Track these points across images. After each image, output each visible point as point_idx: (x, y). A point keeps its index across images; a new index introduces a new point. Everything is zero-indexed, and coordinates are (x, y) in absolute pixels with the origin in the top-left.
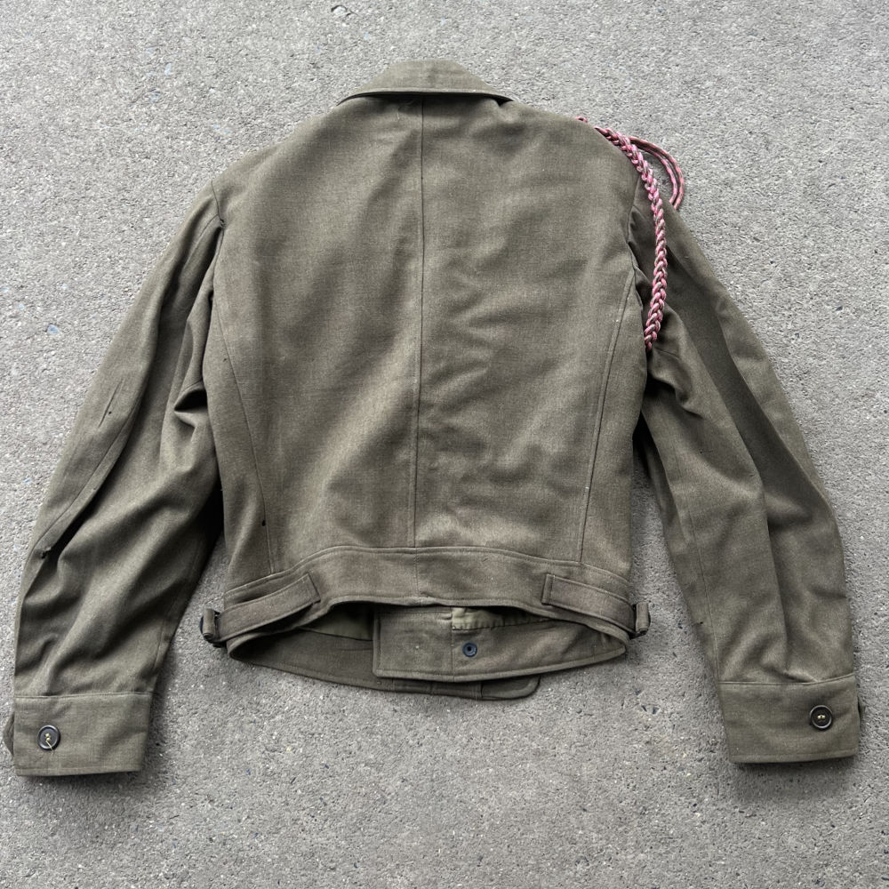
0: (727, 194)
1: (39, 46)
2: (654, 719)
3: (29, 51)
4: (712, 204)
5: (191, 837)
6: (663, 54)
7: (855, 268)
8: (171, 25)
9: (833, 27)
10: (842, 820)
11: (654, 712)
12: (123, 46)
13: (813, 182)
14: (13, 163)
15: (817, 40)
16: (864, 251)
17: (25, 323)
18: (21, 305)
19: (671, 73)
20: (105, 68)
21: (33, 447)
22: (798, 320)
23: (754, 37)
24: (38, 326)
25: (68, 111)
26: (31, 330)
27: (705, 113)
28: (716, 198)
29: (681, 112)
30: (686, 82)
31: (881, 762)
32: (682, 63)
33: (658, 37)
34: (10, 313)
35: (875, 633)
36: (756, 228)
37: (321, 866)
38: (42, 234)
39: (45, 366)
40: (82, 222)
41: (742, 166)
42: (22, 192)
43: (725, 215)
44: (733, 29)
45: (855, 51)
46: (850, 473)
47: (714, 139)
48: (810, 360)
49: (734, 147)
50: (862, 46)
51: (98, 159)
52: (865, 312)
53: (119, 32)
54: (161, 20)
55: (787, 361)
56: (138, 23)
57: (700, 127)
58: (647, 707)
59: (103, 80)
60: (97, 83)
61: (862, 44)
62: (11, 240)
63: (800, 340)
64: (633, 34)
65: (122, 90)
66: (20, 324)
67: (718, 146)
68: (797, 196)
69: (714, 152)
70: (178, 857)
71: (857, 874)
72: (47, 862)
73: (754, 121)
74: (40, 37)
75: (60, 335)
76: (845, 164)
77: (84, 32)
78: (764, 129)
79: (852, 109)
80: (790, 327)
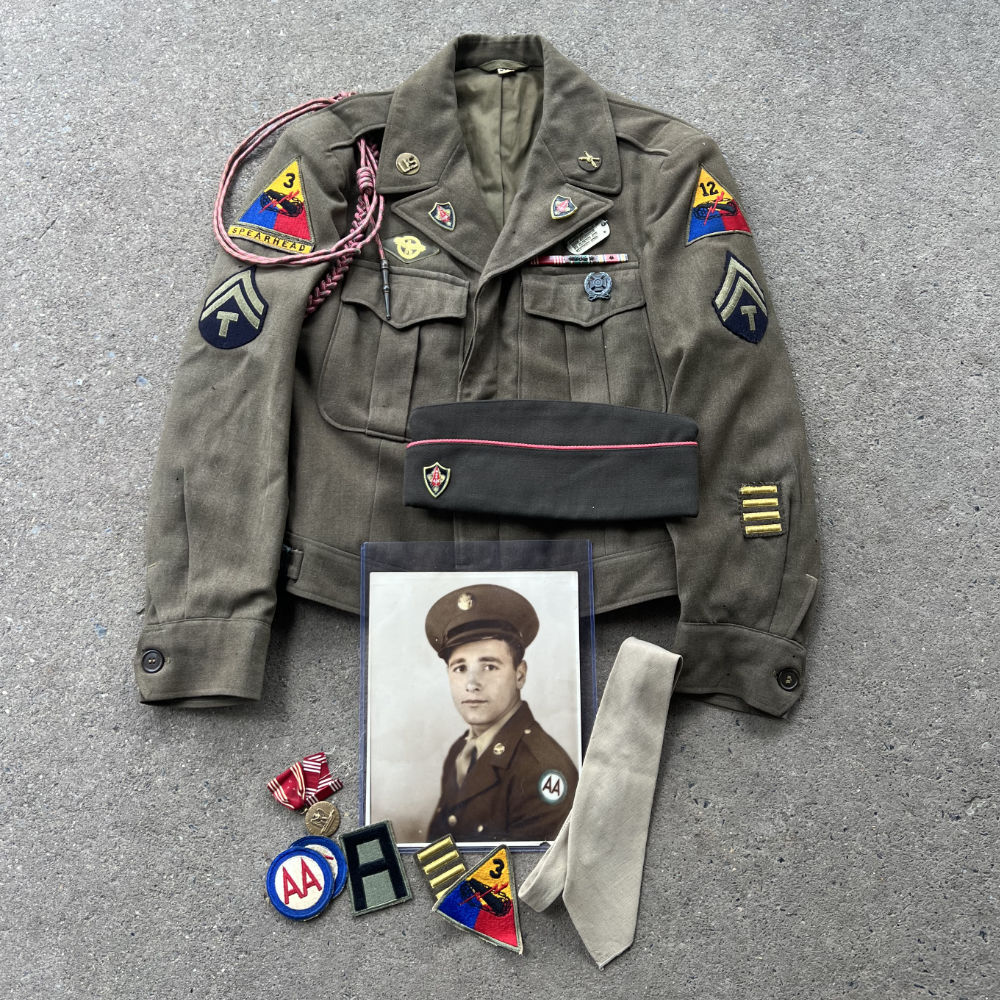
0: (819, 294)
1: (144, 92)
2: (705, 812)
3: (134, 96)
4: (804, 302)
5: (247, 892)
6: (766, 145)
7: (940, 378)
8: (277, 79)
9: (938, 129)
10: (880, 925)
11: (705, 806)
12: (228, 98)
13: (906, 287)
14: (112, 209)
15: (921, 142)
16: (950, 361)
17: (114, 373)
18: (112, 353)
19: (772, 165)
20: (208, 119)
21: (115, 496)
22: (879, 426)
23: (858, 135)
24: (127, 376)
25: (170, 160)
26: (120, 379)
27: (803, 209)
28: (807, 296)
29: (779, 206)
30: (787, 176)
31: (924, 871)
32: (785, 156)
33: (763, 127)
34: (100, 362)
35: (928, 744)
36: (845, 330)
37: (370, 931)
38: (136, 283)
39: (132, 417)
40: (177, 275)
41: (837, 266)
42: (119, 239)
43: (815, 314)
44: (839, 125)
45: (959, 156)
46: (917, 584)
47: (810, 236)
48: (888, 467)
49: (829, 246)
50: (966, 151)
51: (196, 213)
52: (946, 423)
53: (225, 83)
54: (267, 74)
55: (864, 466)
56: (244, 75)
57: (797, 223)
58: (699, 800)
59: (207, 131)
60: (200, 134)
61: (968, 149)
62: (105, 288)
63: (879, 447)
64: (738, 122)
65: (224, 143)
66: (109, 373)
67: (814, 243)
68: (889, 300)
69: (808, 249)
70: (233, 911)
71: (890, 979)
72: (105, 906)
73: (852, 220)
74: (147, 83)
75: (148, 387)
76: (940, 270)
77: (190, 82)
78: (862, 230)
79: (951, 215)
80: (870, 432)
